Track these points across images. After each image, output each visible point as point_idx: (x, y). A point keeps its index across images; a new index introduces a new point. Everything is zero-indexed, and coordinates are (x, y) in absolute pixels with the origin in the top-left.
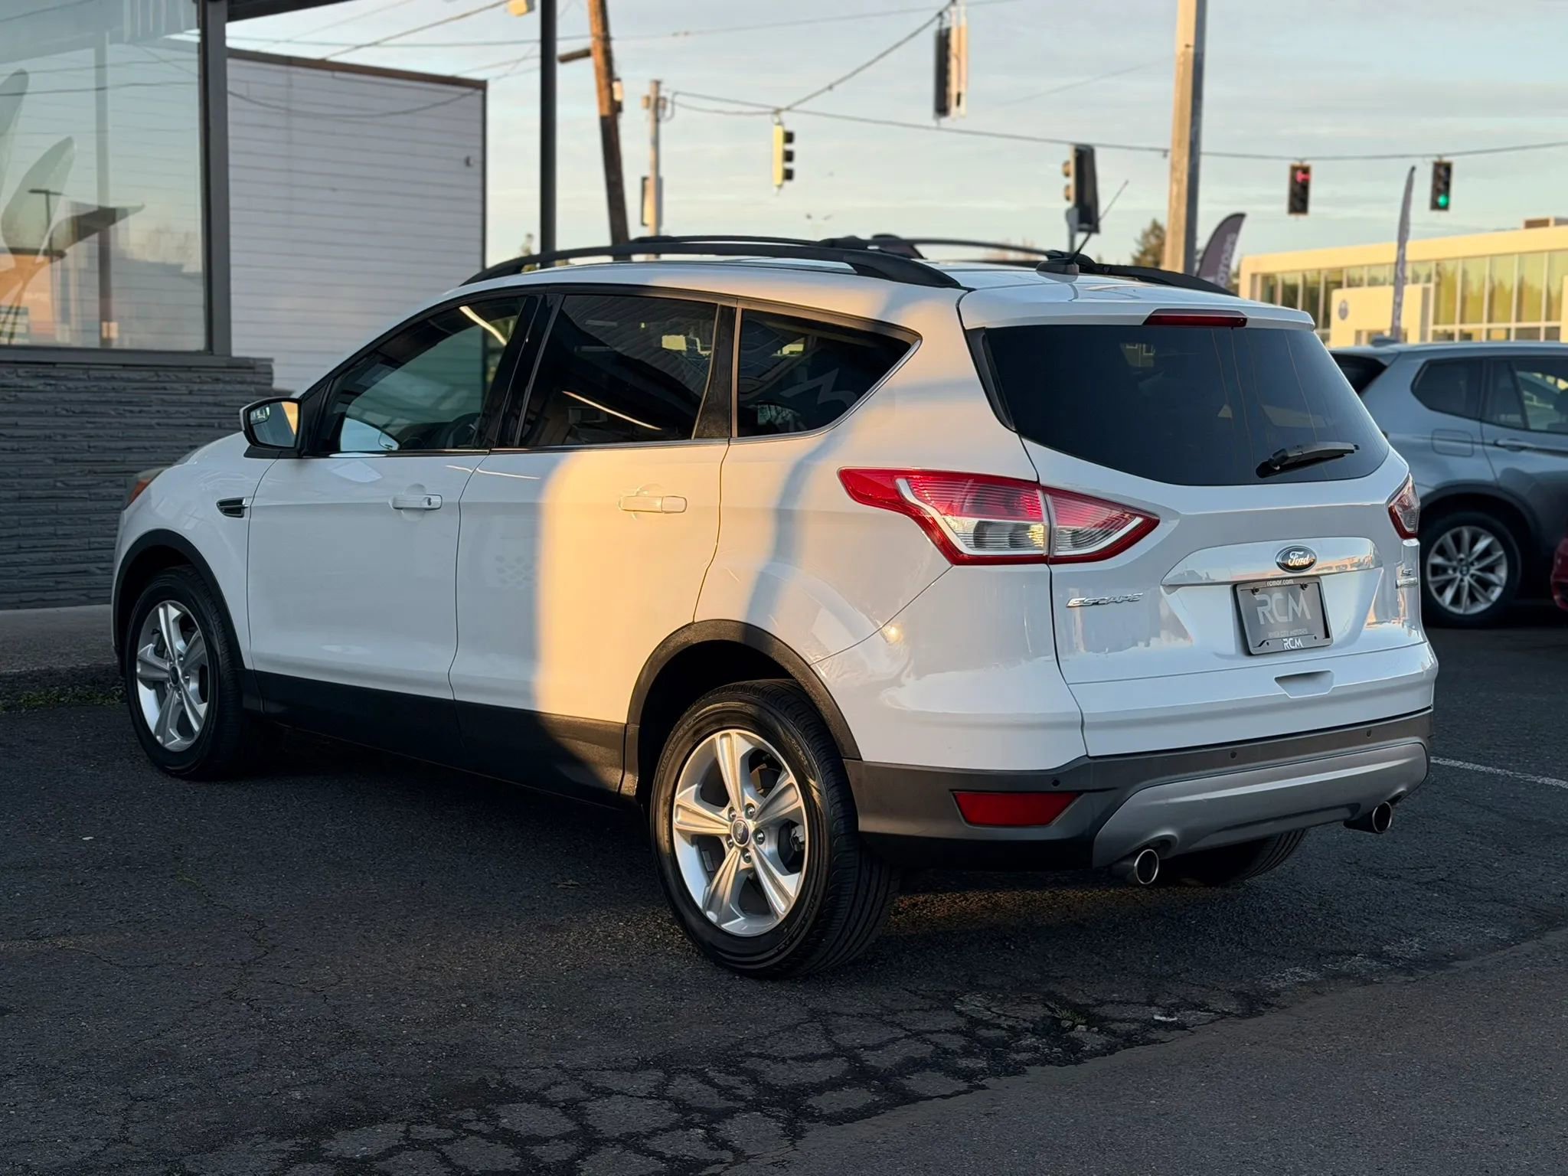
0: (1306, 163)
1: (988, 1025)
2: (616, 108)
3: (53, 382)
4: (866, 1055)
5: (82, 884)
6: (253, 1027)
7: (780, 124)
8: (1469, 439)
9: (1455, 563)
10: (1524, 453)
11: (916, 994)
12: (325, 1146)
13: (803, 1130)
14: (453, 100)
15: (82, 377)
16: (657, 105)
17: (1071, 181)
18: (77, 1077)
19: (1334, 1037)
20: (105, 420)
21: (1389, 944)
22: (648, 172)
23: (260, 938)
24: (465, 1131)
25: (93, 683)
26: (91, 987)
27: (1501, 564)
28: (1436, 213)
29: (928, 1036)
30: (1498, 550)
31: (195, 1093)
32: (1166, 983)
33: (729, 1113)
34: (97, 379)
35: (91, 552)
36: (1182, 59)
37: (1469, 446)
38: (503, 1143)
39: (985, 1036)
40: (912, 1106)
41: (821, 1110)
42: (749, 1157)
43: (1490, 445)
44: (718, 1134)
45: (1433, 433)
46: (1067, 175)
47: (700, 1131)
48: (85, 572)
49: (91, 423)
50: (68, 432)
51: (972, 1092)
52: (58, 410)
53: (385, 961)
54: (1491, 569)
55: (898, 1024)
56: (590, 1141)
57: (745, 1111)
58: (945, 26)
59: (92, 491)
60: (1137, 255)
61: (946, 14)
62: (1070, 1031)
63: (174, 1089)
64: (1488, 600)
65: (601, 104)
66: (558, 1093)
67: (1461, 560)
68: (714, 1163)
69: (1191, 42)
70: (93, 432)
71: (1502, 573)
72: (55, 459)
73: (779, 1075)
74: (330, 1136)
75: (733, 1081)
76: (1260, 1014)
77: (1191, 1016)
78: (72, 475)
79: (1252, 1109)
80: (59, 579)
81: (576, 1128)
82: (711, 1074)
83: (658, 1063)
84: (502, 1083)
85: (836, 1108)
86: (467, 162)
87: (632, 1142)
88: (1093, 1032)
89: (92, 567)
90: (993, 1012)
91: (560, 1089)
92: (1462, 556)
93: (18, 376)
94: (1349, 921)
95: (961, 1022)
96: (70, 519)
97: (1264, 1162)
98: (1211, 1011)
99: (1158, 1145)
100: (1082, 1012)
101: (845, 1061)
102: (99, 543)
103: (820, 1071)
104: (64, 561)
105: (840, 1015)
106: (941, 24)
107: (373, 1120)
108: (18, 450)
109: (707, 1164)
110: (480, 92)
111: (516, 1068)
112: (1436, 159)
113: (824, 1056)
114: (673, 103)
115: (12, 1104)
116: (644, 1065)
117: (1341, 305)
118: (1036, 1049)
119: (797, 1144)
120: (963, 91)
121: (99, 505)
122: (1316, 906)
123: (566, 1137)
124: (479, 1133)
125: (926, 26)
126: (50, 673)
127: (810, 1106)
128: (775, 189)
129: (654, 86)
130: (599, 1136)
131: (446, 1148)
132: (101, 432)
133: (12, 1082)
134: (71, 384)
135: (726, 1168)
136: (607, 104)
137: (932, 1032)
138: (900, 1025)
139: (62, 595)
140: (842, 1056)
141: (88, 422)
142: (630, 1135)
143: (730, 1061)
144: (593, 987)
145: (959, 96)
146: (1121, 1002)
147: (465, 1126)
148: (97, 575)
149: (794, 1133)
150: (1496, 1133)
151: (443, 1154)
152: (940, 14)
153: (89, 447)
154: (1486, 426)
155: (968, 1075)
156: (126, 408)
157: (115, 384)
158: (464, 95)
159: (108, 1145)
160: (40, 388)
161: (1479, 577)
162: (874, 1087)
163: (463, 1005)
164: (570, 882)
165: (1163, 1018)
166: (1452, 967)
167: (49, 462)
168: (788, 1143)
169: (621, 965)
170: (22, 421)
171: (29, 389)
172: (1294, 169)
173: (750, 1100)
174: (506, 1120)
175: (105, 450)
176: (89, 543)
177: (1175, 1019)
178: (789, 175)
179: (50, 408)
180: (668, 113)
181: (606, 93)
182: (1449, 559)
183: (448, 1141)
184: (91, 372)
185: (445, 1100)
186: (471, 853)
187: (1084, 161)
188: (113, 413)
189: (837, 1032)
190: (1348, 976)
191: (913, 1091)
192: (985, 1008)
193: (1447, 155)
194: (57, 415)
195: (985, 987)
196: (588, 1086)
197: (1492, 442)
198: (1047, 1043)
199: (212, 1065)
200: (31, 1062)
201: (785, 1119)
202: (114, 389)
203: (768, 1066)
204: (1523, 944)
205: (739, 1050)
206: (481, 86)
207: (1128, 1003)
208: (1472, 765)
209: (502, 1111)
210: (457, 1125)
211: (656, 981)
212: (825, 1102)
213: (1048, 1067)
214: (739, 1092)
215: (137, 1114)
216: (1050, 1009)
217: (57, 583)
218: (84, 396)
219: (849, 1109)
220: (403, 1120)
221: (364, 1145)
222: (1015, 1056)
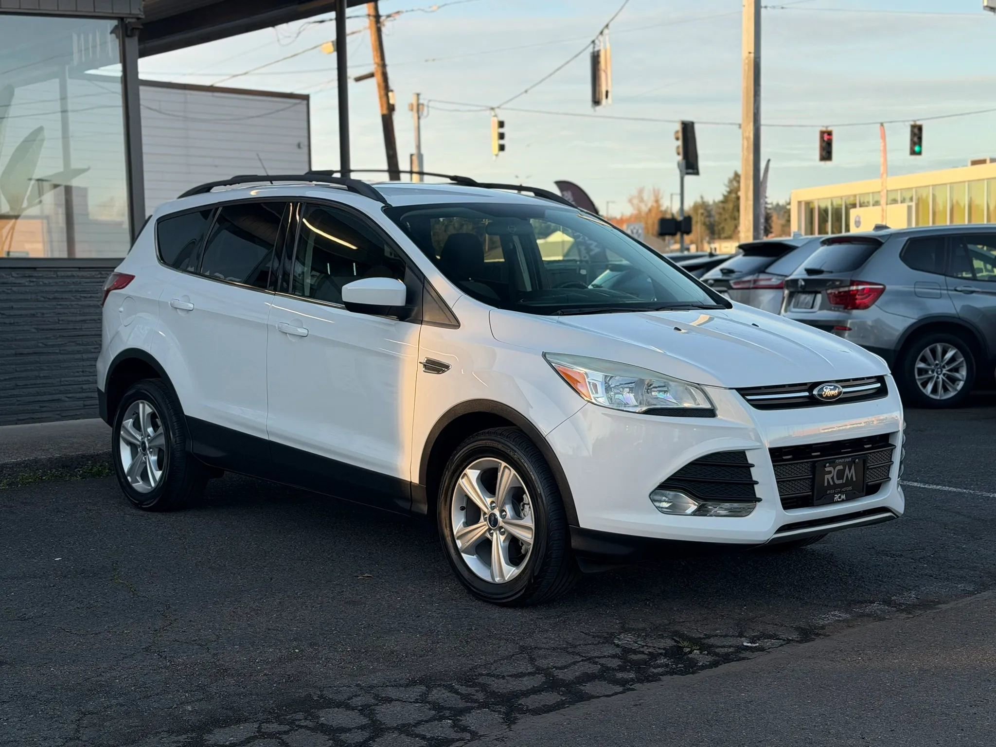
0: (829, 129)
1: (635, 652)
2: (391, 108)
3: (35, 280)
4: (556, 672)
5: (53, 586)
6: (161, 668)
7: (496, 116)
8: (939, 288)
9: (933, 367)
10: (974, 295)
11: (588, 634)
12: (207, 738)
13: (516, 718)
14: (289, 107)
15: (53, 276)
16: (418, 108)
17: (680, 143)
18: (48, 701)
19: (861, 652)
20: (68, 303)
21: (896, 596)
22: (414, 151)
23: (167, 614)
24: (297, 726)
25: (63, 467)
26: (58, 647)
27: (963, 366)
28: (914, 157)
29: (597, 660)
30: (961, 358)
31: (123, 709)
32: (751, 623)
33: (468, 710)
34: (62, 277)
35: (62, 387)
36: (747, 61)
37: (939, 291)
38: (321, 732)
39: (634, 658)
40: (587, 702)
41: (528, 707)
42: (481, 736)
43: (952, 290)
44: (461, 723)
45: (915, 285)
46: (677, 139)
47: (449, 721)
48: (59, 400)
49: (60, 305)
50: (45, 311)
51: (625, 692)
52: (39, 297)
53: (247, 626)
54: (956, 370)
55: (577, 653)
56: (377, 730)
57: (478, 708)
58: (596, 49)
59: (61, 349)
60: (726, 193)
61: (597, 42)
62: (689, 654)
63: (110, 707)
64: (956, 390)
65: (382, 106)
66: (358, 701)
67: (937, 365)
68: (458, 740)
69: (752, 51)
70: (61, 311)
71: (963, 373)
72: (37, 329)
73: (500, 686)
74: (210, 732)
75: (471, 690)
76: (813, 640)
77: (768, 643)
78: (47, 338)
79: (808, 697)
80: (41, 405)
81: (370, 722)
82: (456, 687)
83: (422, 682)
84: (321, 697)
85: (537, 705)
86: (299, 146)
87: (405, 729)
88: (704, 654)
89: (62, 397)
90: (639, 644)
91: (360, 698)
92: (937, 362)
93: (13, 277)
94: (869, 582)
95: (618, 651)
96: (48, 366)
97: (816, 728)
98: (781, 639)
99: (747, 720)
100: (696, 642)
101: (543, 676)
102: (67, 381)
103: (527, 683)
104: (45, 394)
105: (540, 649)
106: (594, 47)
107: (238, 721)
108: (14, 323)
109: (453, 741)
110: (305, 102)
111: (330, 687)
112: (912, 123)
113: (530, 674)
114: (428, 107)
115: (5, 719)
116: (412, 683)
117: (856, 219)
118: (667, 665)
119: (512, 727)
120: (609, 90)
121: (66, 357)
122: (848, 574)
123: (362, 728)
124: (306, 727)
125: (584, 50)
126: (36, 461)
127: (521, 704)
128: (494, 157)
129: (416, 96)
130: (384, 726)
131: (284, 737)
132: (66, 311)
133: (5, 706)
134: (46, 281)
135: (466, 743)
136: (385, 106)
137: (599, 658)
138: (578, 654)
139: (44, 415)
140: (542, 673)
141: (58, 305)
142: (404, 725)
143: (468, 679)
144: (380, 637)
145: (607, 92)
146: (721, 636)
147: (297, 723)
148: (66, 401)
149: (509, 720)
150: (968, 707)
151: (282, 740)
152: (593, 42)
153: (59, 320)
154: (948, 278)
155: (623, 683)
156: (82, 295)
157: (74, 280)
158: (296, 104)
159: (66, 742)
160: (27, 284)
161: (948, 375)
162: (562, 691)
163: (297, 651)
164: (366, 575)
165: (749, 645)
166: (936, 609)
167: (34, 330)
168: (506, 727)
169: (399, 623)
170: (15, 305)
171: (20, 285)
172: (822, 133)
173: (482, 702)
174: (323, 719)
175: (69, 322)
176: (61, 381)
177: (757, 644)
178: (502, 148)
179: (34, 296)
180: (425, 113)
181: (384, 99)
182: (929, 365)
183: (286, 733)
184: (58, 273)
185: (284, 708)
186: (302, 560)
187: (688, 131)
188: (73, 298)
189: (538, 659)
190: (869, 615)
191: (587, 693)
192: (634, 642)
193: (918, 120)
194: (38, 301)
195: (633, 629)
196: (376, 697)
197: (953, 288)
198: (674, 662)
199: (135, 691)
200: (19, 693)
201: (504, 712)
202: (74, 283)
203: (493, 681)
204: (983, 593)
205: (474, 672)
206: (306, 98)
207: (726, 636)
208: (947, 488)
209: (321, 713)
210: (292, 722)
211: (421, 632)
212: (530, 702)
213: (675, 676)
214: (475, 697)
215: (85, 722)
216: (676, 641)
217: (41, 407)
218: (55, 289)
219: (546, 705)
220: (258, 721)
221: (232, 736)
222: (654, 670)
